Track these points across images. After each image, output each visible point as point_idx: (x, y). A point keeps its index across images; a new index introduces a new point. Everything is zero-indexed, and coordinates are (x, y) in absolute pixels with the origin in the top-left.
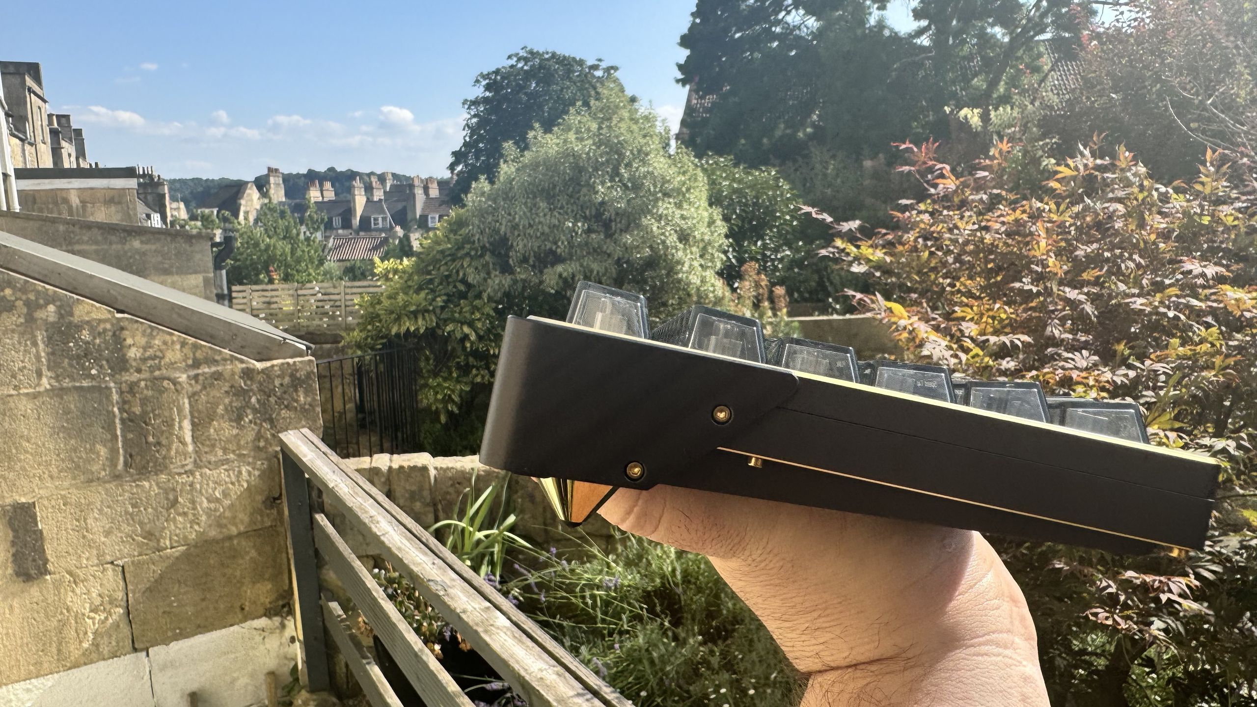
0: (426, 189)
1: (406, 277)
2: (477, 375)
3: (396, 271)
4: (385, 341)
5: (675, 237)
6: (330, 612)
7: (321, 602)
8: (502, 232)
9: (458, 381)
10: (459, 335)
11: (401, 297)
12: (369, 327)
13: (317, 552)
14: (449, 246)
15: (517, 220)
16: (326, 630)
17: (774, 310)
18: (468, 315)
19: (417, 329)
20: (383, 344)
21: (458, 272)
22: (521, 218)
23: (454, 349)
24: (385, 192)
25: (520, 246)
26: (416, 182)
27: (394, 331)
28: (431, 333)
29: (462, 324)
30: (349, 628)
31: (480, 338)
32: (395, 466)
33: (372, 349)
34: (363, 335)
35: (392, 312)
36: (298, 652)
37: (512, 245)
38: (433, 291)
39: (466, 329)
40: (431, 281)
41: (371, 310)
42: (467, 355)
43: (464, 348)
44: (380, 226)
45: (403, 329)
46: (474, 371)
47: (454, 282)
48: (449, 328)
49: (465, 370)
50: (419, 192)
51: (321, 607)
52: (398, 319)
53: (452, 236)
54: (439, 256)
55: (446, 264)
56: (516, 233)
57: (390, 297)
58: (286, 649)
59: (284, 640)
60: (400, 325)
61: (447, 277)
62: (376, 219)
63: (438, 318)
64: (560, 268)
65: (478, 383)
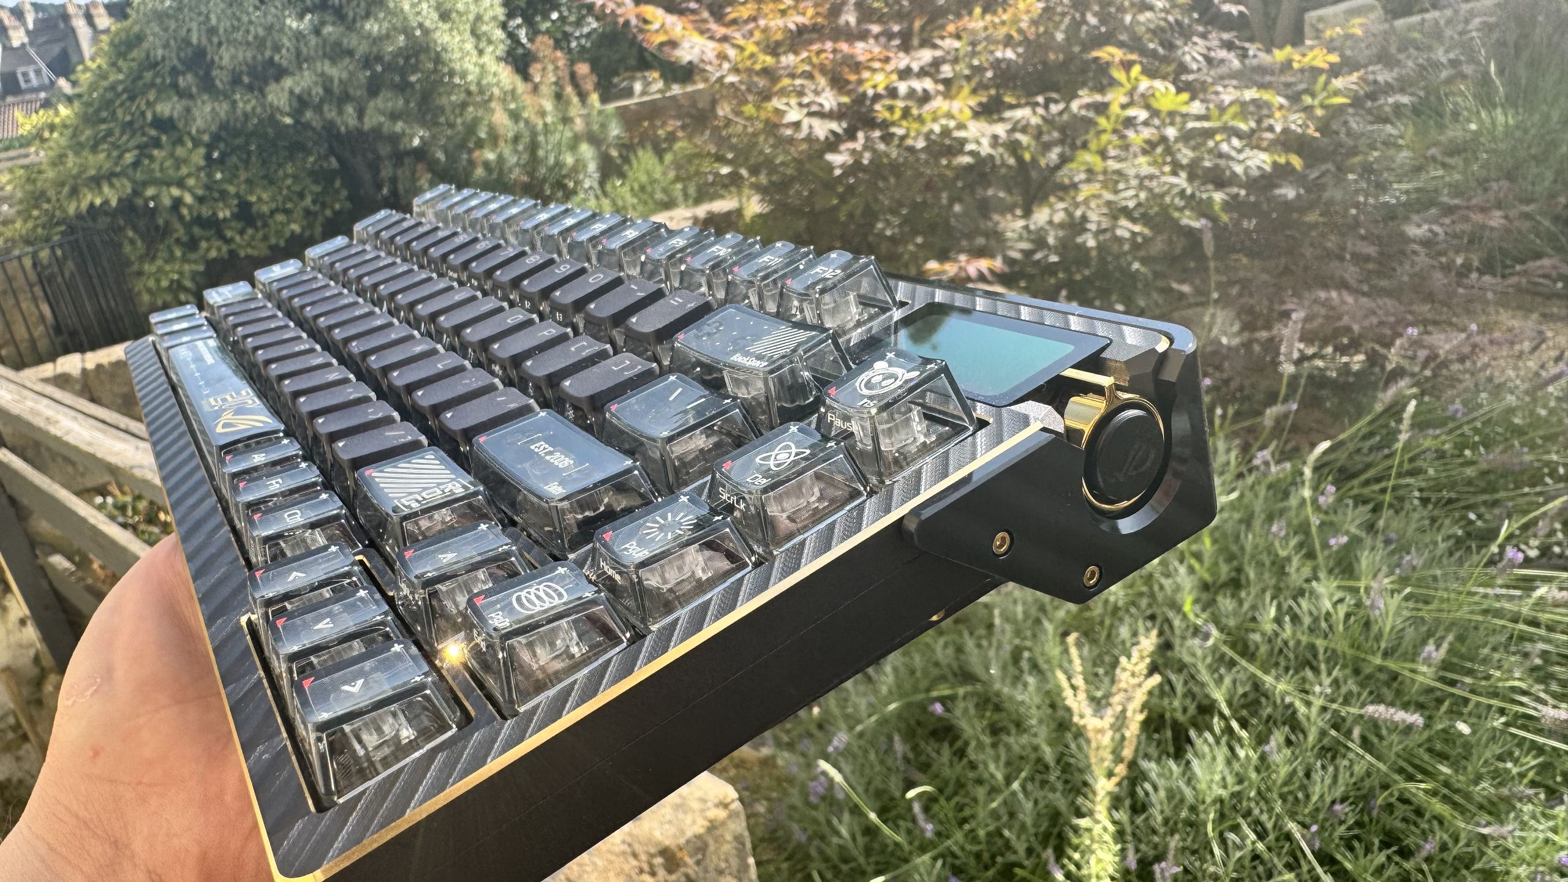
0: (89, 18)
1: (69, 132)
2: (208, 250)
3: (52, 128)
4: (63, 228)
5: (435, 16)
6: (53, 568)
7: (40, 561)
8: (194, 40)
9: (185, 260)
10: (167, 202)
11: (71, 161)
12: (35, 213)
13: (12, 501)
14: (121, 77)
15: (214, 21)
16: (56, 593)
17: (583, 96)
18: (171, 172)
19: (106, 202)
20: (62, 233)
21: (143, 114)
22: (219, 19)
23: (167, 223)
24: (28, 32)
25: (226, 57)
26: (71, 10)
27: (71, 209)
28: (128, 207)
29: (168, 184)
30: (83, 579)
31: (201, 200)
32: (90, 365)
33: (47, 239)
34: (30, 225)
35: (62, 184)
36: (31, 633)
37: (213, 61)
38: (115, 146)
39: (175, 192)
40: (109, 133)
41: (29, 187)
42: (188, 226)
43: (181, 218)
44: (35, 82)
45: (84, 206)
46: (204, 245)
47: (142, 128)
48: (150, 192)
49: (192, 245)
50: (80, 24)
51: (42, 568)
52: (74, 192)
53: (121, 63)
54: (110, 95)
55: (122, 104)
56: (215, 40)
57: (54, 164)
58: (18, 635)
59: (10, 625)
60: (79, 201)
61: (131, 123)
62: (25, 74)
63: (134, 182)
64: (288, 82)
65: (214, 260)
